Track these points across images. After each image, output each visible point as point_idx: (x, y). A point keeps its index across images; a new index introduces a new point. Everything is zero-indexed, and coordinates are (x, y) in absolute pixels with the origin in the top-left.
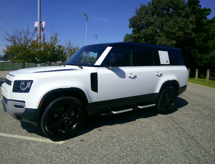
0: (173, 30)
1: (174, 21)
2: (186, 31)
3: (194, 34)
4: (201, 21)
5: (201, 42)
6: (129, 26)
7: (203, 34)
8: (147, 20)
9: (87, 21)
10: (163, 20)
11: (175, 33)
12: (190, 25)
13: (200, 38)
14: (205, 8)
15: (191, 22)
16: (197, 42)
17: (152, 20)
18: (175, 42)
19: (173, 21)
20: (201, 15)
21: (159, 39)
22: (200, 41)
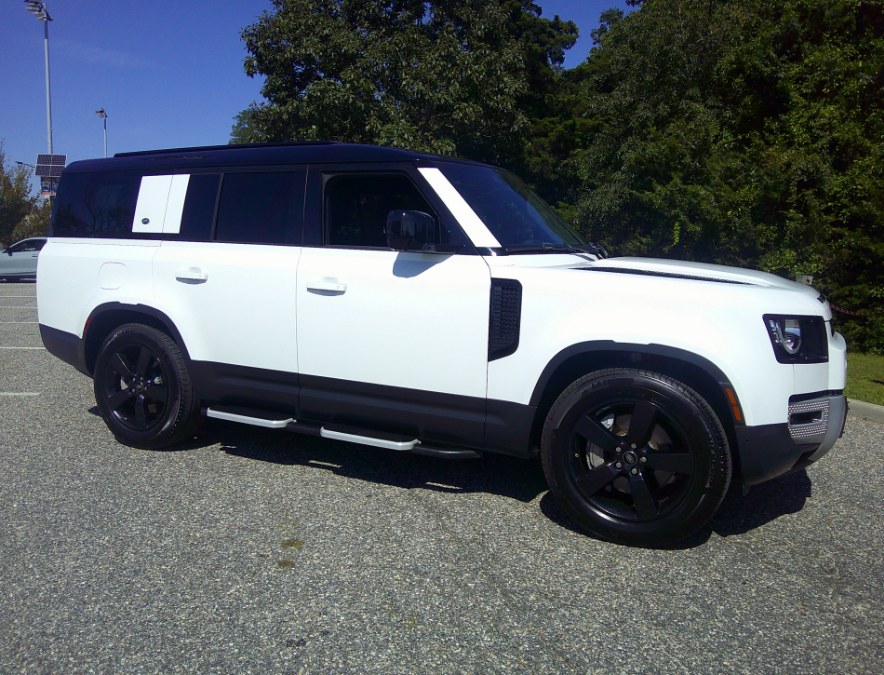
0: (440, 95)
1: (443, 53)
2: (492, 104)
3: (522, 119)
4: (545, 70)
5: (545, 156)
6: (248, 64)
7: (552, 122)
8: (325, 39)
9: (47, 37)
10: (397, 45)
11: (446, 109)
12: (506, 79)
13: (542, 139)
14: (557, 18)
15: (512, 69)
16: (530, 153)
17: (348, 41)
18: (450, 145)
19: (440, 55)
20: (543, 44)
21: (385, 128)
22: (544, 149)
